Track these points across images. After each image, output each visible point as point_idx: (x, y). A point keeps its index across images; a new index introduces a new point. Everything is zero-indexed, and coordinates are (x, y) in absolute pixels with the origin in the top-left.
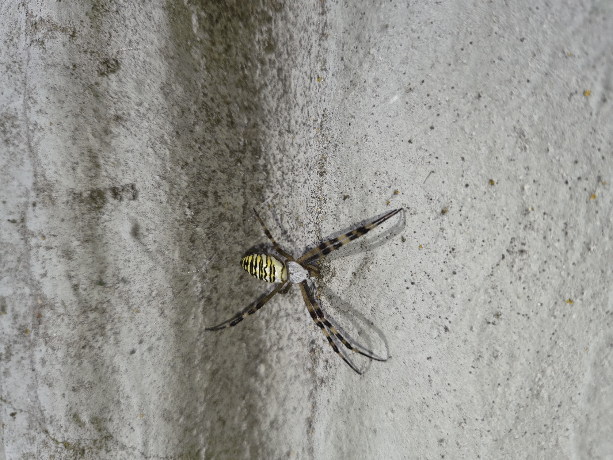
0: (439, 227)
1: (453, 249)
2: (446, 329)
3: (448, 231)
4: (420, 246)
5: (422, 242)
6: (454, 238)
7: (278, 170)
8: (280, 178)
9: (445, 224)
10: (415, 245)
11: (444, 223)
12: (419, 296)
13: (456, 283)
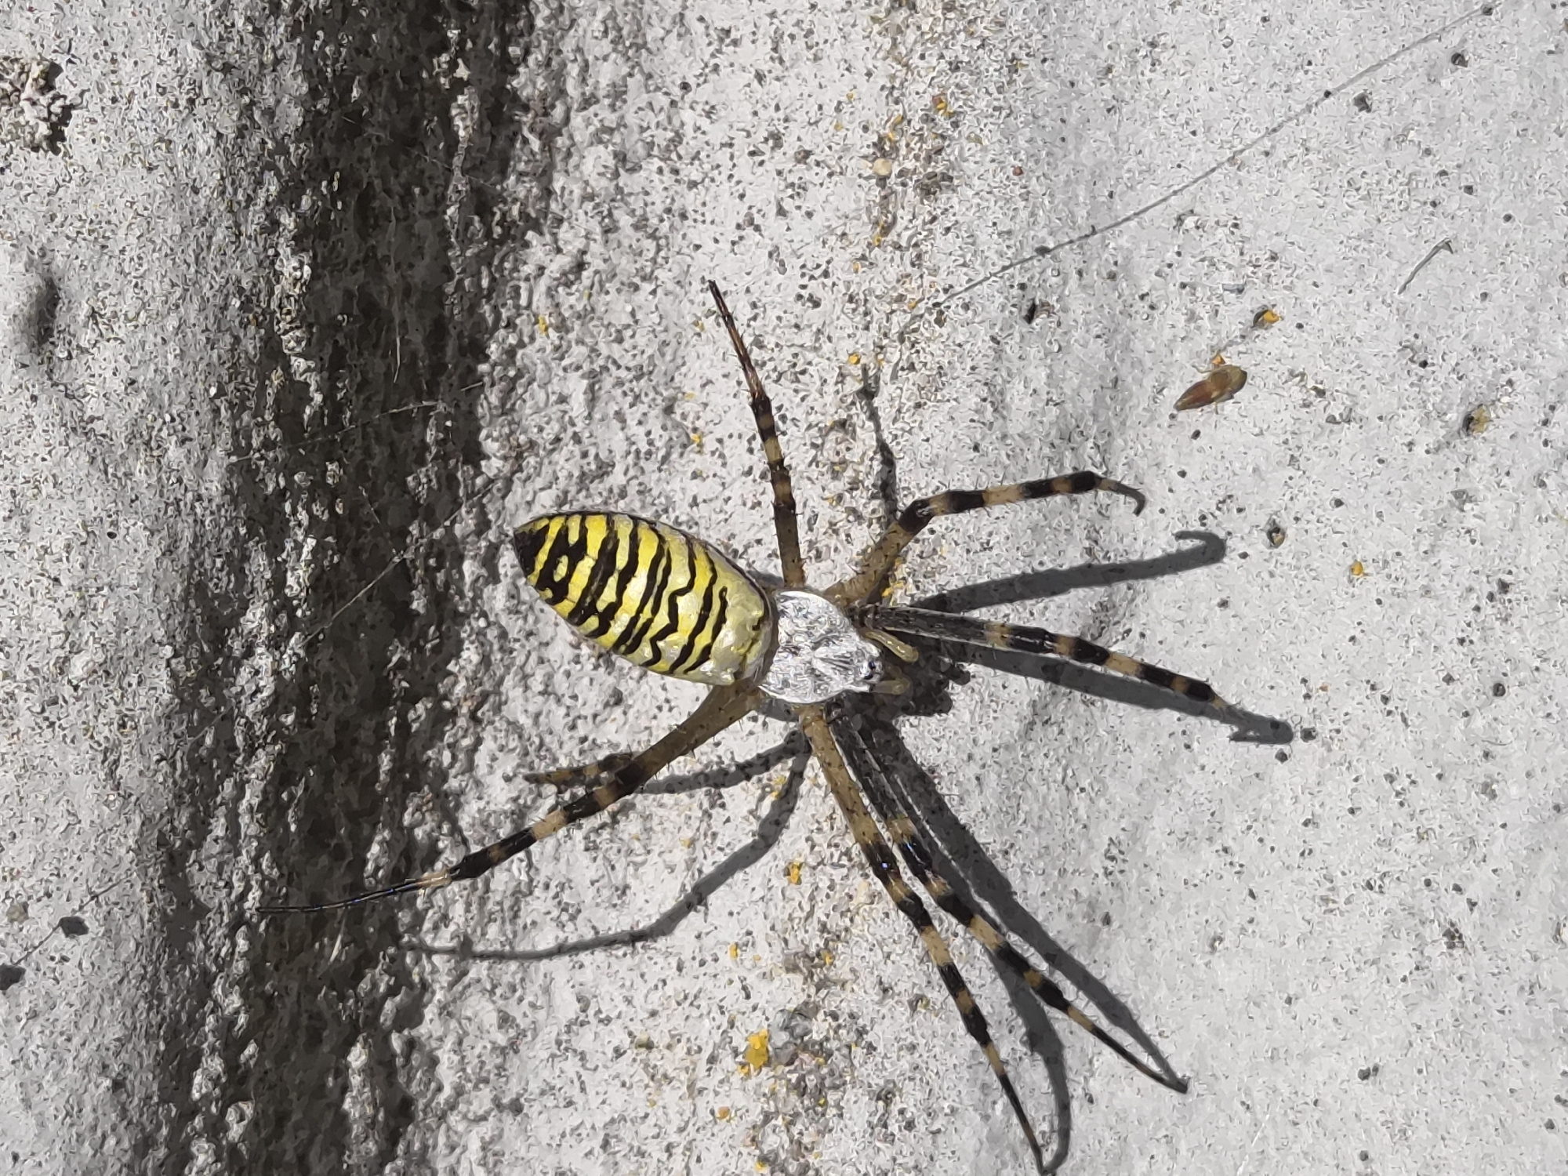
0: (1450, 485)
1: (1504, 587)
2: (1453, 936)
3: (1488, 506)
4: (1357, 569)
5: (1369, 550)
6: (1511, 538)
7: (597, 139)
8: (601, 185)
9: (1478, 478)
10: (1333, 564)
11: (1473, 470)
12: (1338, 792)
13: (1506, 735)
